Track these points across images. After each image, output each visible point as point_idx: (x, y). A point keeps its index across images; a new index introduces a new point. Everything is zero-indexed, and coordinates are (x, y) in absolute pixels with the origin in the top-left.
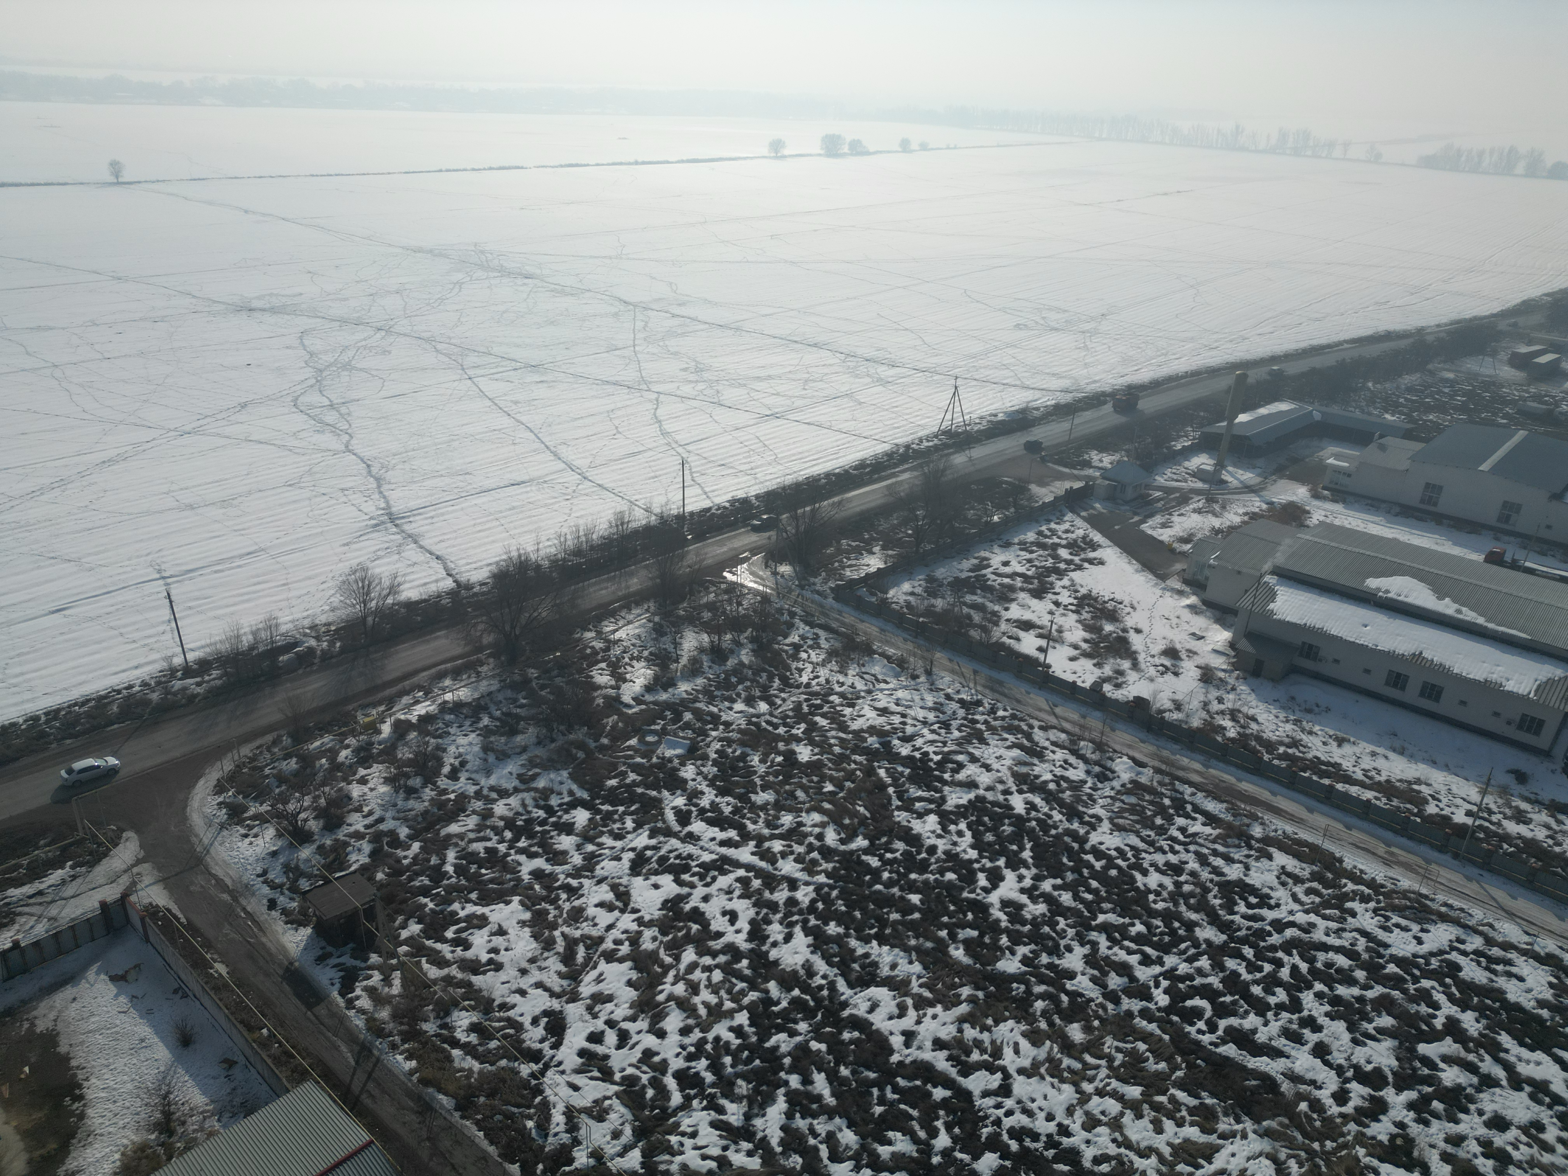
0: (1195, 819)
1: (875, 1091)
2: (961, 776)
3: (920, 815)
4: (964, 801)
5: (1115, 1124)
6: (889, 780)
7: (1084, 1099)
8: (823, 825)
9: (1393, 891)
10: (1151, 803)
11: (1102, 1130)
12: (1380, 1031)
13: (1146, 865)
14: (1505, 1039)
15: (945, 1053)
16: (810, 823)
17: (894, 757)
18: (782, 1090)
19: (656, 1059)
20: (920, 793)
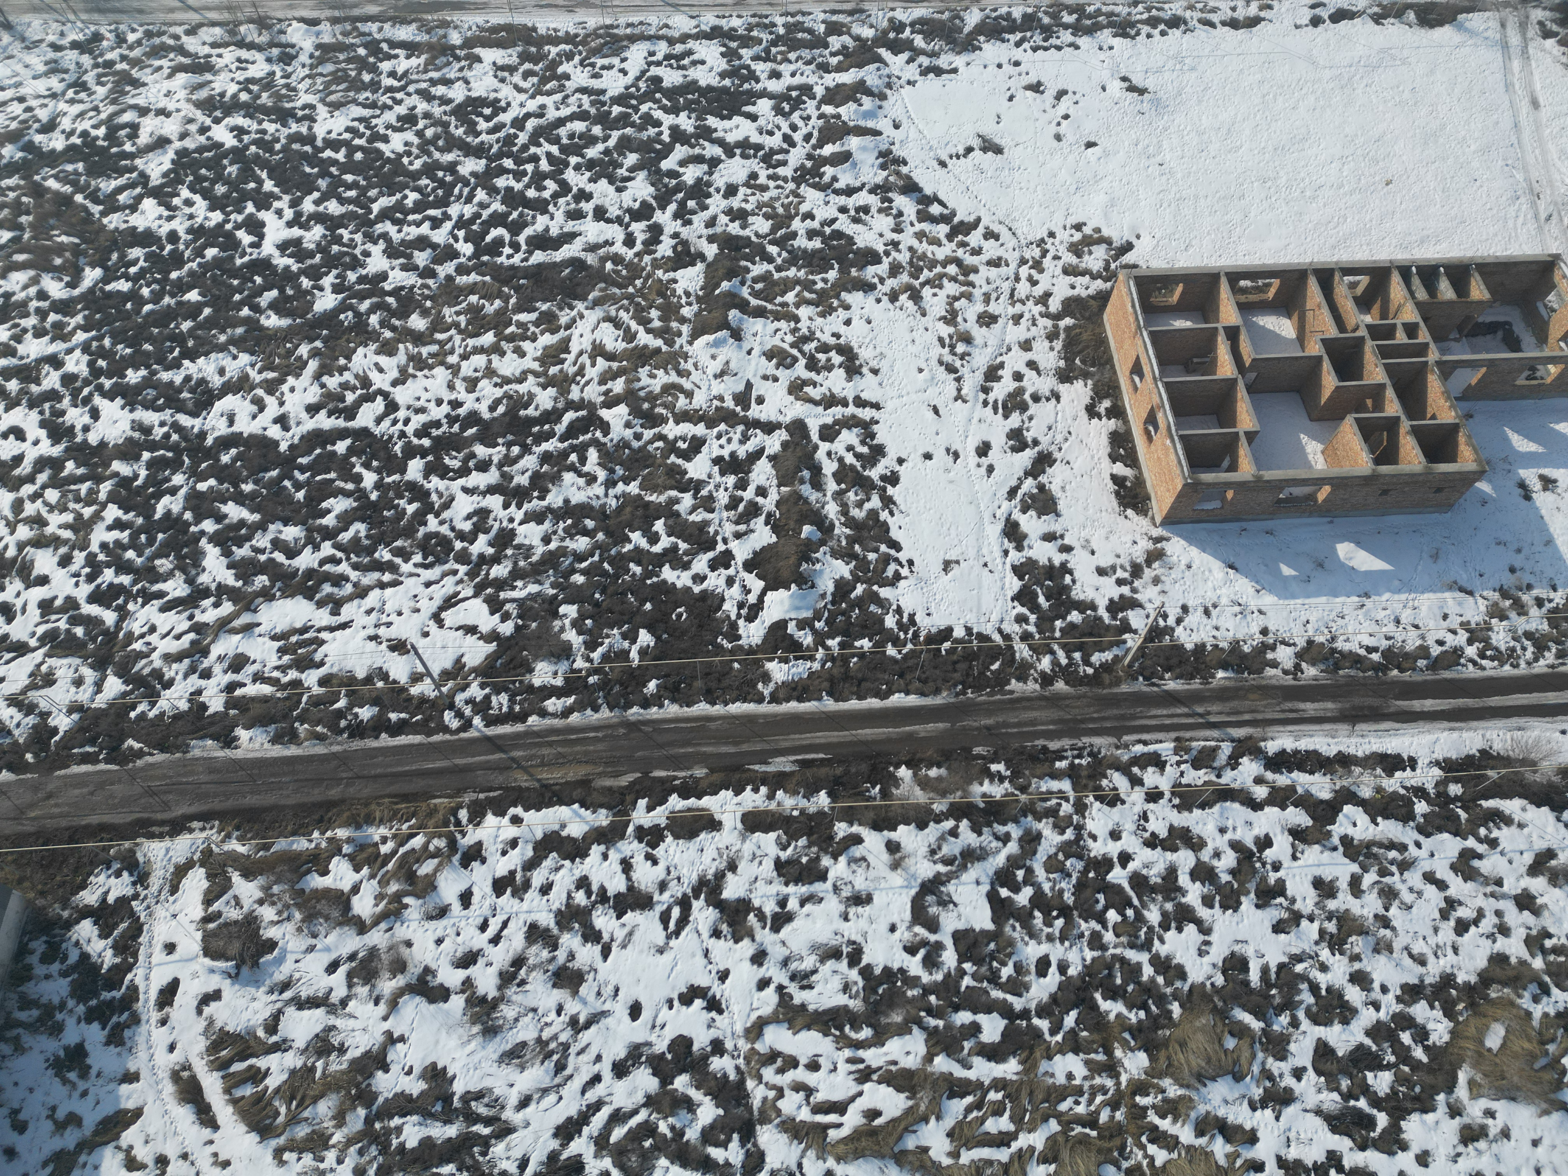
0: (396, 57)
1: (287, 483)
2: (144, 139)
3: (133, 208)
4: (167, 166)
5: (490, 372)
6: (68, 189)
7: (455, 370)
8: (35, 281)
9: (587, 36)
10: (348, 61)
11: (484, 383)
12: (631, 170)
13: (382, 131)
14: (712, 121)
15: (323, 412)
16: (17, 288)
17: (52, 158)
18: (203, 542)
19: (58, 603)
20: (114, 184)
